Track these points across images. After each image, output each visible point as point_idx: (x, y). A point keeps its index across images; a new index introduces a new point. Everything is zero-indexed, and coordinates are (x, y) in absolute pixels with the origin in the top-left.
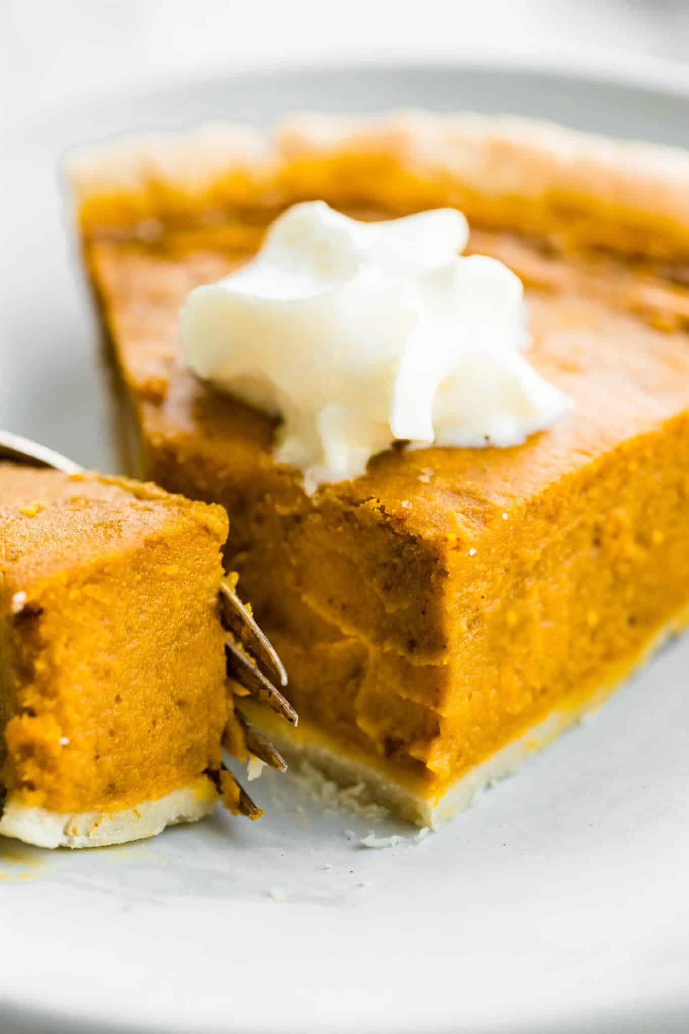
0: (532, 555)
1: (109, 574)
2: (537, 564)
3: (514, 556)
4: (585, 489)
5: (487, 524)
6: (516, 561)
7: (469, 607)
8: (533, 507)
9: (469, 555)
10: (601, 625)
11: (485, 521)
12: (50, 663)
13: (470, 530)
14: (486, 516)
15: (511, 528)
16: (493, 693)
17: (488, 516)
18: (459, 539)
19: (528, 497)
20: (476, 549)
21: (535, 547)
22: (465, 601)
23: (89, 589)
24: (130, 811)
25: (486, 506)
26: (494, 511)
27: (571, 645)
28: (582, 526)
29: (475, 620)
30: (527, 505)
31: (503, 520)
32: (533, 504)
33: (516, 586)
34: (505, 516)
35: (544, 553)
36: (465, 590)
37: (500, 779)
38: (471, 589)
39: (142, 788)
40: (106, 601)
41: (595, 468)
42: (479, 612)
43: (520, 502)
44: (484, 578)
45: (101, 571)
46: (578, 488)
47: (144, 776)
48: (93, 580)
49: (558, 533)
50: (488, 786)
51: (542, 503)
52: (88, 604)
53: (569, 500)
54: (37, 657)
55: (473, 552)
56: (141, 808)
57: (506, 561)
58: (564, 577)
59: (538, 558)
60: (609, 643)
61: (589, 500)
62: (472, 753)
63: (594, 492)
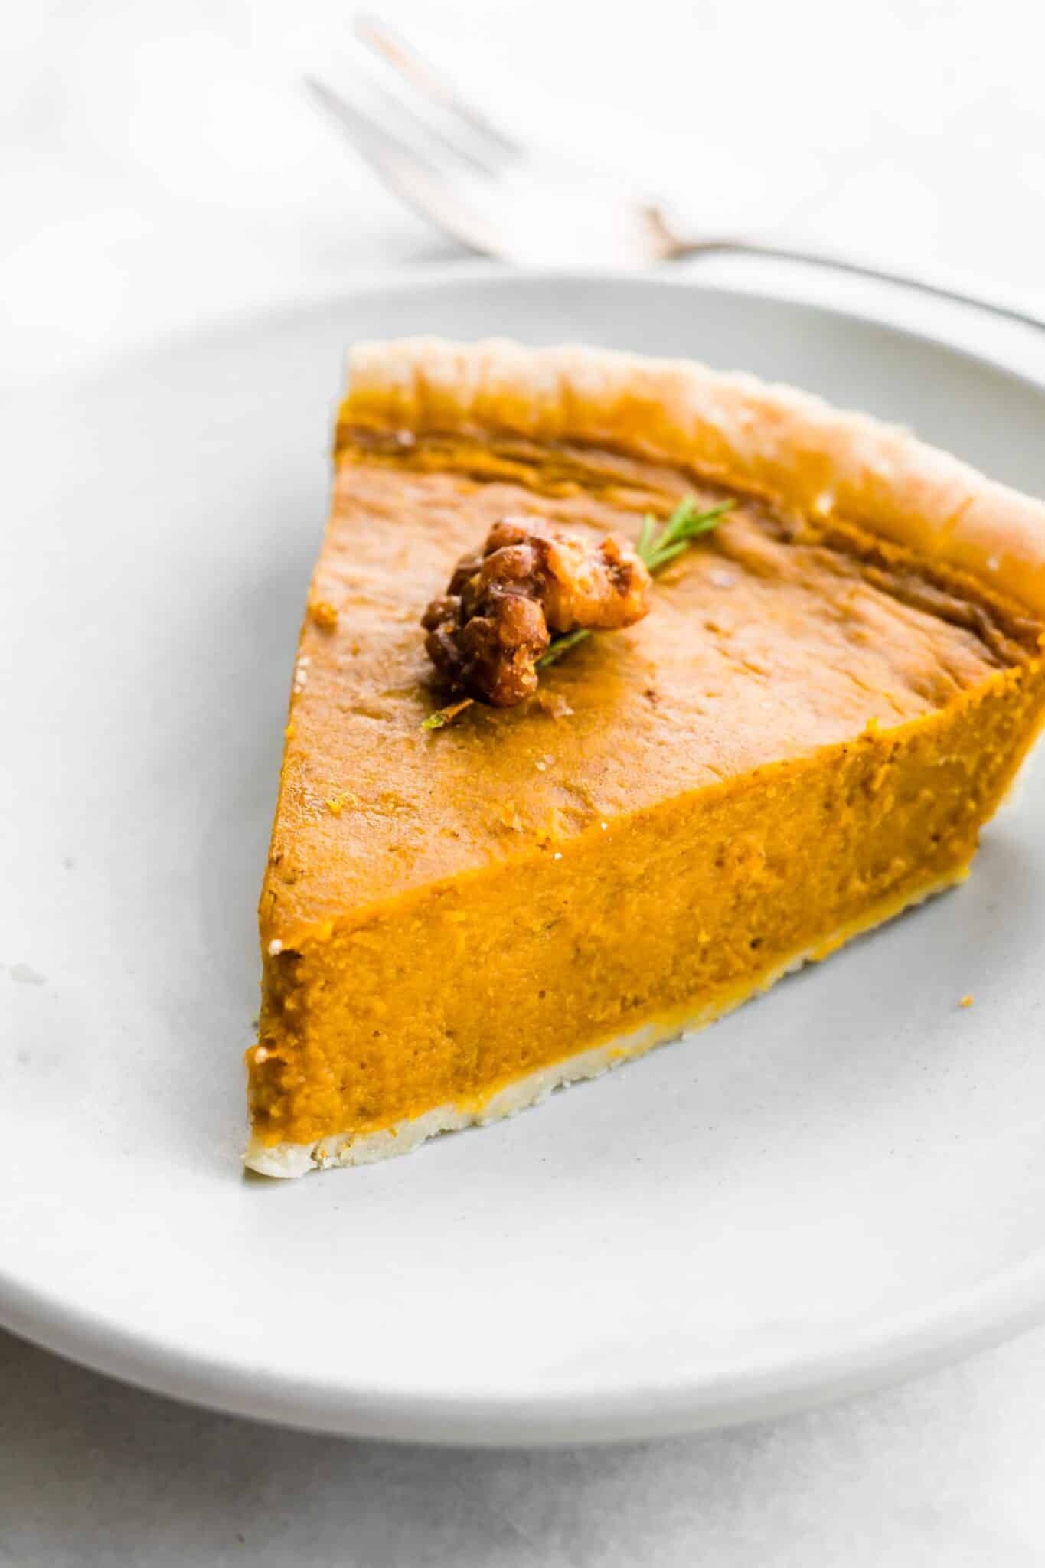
0: (635, 869)
1: (384, 923)
2: (641, 878)
3: (613, 867)
4: (709, 808)
5: (585, 830)
6: (613, 872)
7: (549, 909)
8: (641, 822)
9: (553, 858)
10: (716, 944)
11: (583, 826)
12: (301, 1003)
13: (562, 832)
14: (584, 819)
15: (611, 839)
16: (570, 999)
17: (587, 822)
18: (548, 839)
19: (637, 810)
20: (562, 854)
21: (638, 860)
22: (545, 903)
23: (358, 937)
24: (385, 1130)
25: (590, 811)
26: (593, 817)
27: (676, 962)
28: (703, 845)
29: (555, 923)
30: (633, 818)
31: (601, 829)
32: (642, 818)
33: (613, 895)
34: (604, 826)
35: (651, 868)
36: (547, 892)
37: (573, 1082)
38: (554, 892)
39: (399, 1109)
40: (377, 947)
41: (724, 791)
42: (561, 916)
43: (627, 813)
44: (572, 883)
45: (375, 920)
46: (700, 807)
47: (401, 1100)
48: (363, 928)
49: (670, 850)
50: (560, 1087)
51: (653, 818)
52: (355, 950)
53: (686, 819)
54: (290, 994)
55: (558, 856)
56: (399, 1127)
57: (600, 871)
58: (673, 893)
59: (642, 871)
60: (725, 964)
61: (714, 822)
62: (540, 1052)
63: (720, 814)
